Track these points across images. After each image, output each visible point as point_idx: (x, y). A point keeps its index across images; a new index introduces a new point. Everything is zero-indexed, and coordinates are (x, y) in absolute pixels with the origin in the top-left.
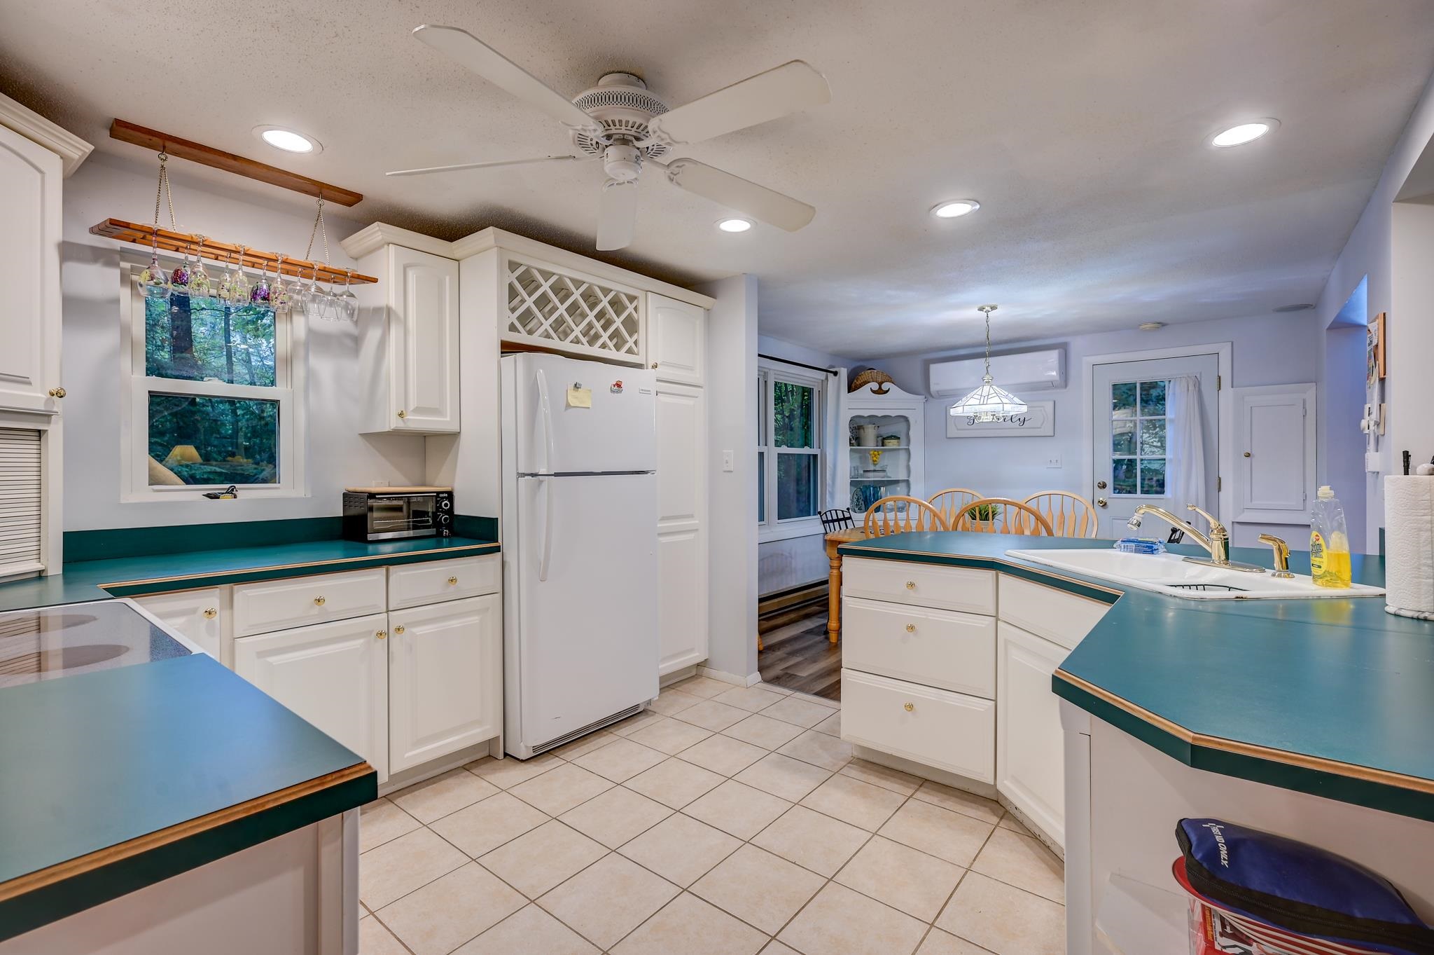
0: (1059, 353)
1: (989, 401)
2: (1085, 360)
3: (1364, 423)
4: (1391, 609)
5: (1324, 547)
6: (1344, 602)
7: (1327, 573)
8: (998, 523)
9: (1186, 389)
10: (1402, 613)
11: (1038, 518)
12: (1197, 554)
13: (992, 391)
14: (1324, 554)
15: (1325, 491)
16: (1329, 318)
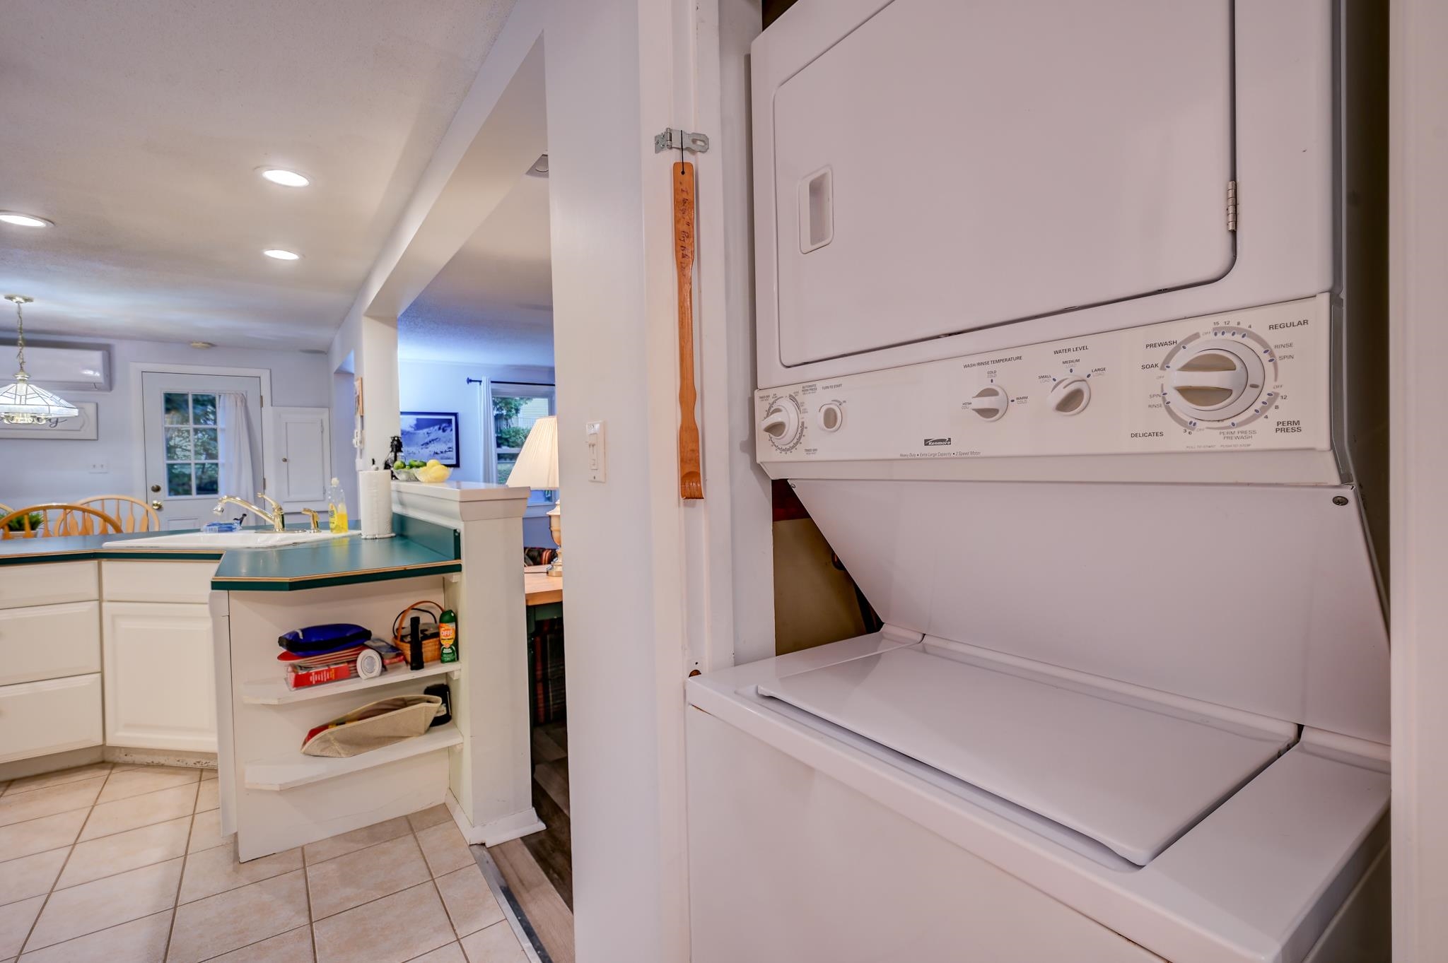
0: (103, 355)
1: (28, 402)
2: (131, 366)
3: (354, 441)
4: (363, 537)
5: (335, 512)
6: (345, 539)
7: (337, 526)
8: (40, 530)
9: (234, 403)
10: (368, 537)
11: (106, 519)
12: (261, 527)
13: (30, 390)
14: (335, 516)
15: (335, 480)
16: (335, 368)
